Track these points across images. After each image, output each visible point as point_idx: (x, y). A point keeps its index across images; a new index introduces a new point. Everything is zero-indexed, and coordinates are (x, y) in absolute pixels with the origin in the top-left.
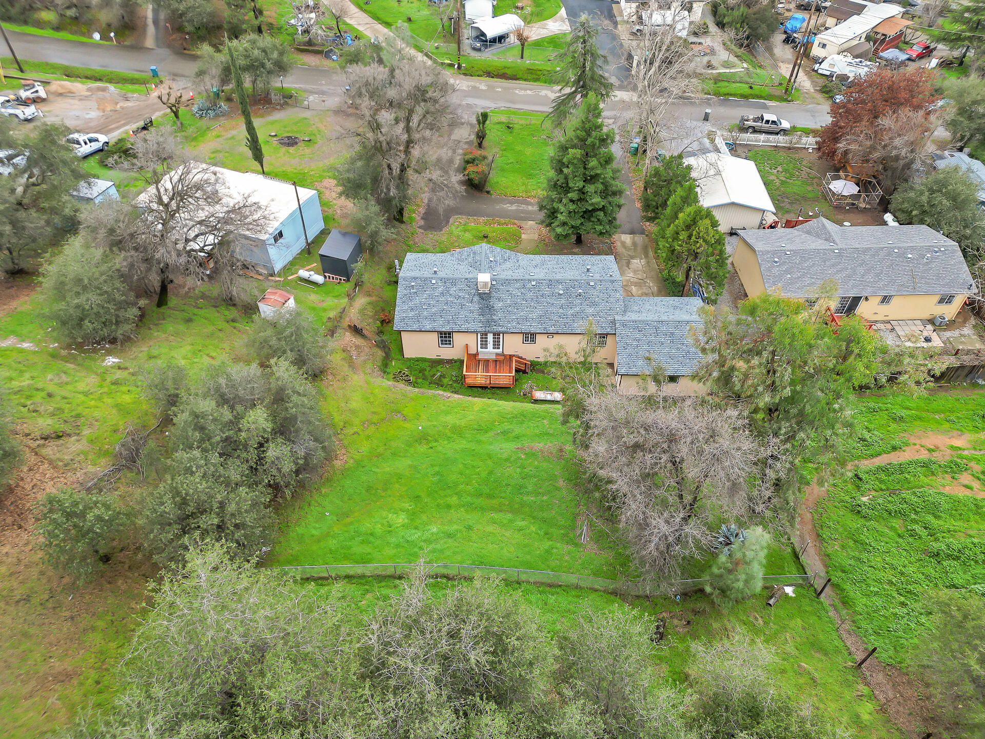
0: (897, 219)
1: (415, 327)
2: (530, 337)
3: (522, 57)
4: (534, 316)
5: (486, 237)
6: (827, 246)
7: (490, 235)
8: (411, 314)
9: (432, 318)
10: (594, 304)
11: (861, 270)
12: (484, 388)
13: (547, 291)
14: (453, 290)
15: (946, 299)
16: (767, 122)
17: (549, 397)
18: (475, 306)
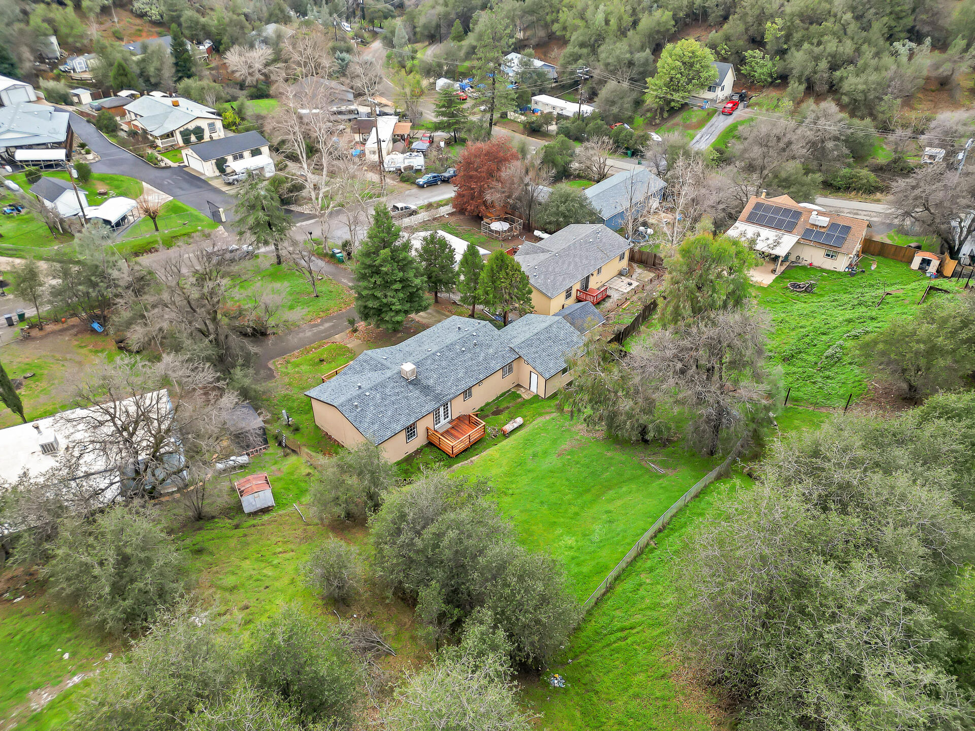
0: (546, 231)
1: (389, 434)
2: (467, 393)
3: (157, 230)
4: (461, 375)
5: (322, 361)
6: (547, 255)
7: (324, 357)
8: (376, 427)
9: (394, 419)
10: (489, 346)
11: (577, 259)
12: (465, 450)
13: (451, 354)
14: (387, 391)
15: (622, 257)
16: (402, 209)
17: (516, 425)
18: (417, 393)
